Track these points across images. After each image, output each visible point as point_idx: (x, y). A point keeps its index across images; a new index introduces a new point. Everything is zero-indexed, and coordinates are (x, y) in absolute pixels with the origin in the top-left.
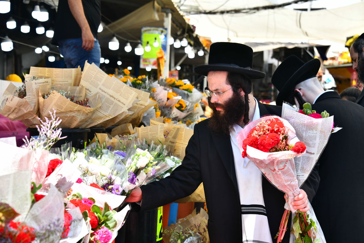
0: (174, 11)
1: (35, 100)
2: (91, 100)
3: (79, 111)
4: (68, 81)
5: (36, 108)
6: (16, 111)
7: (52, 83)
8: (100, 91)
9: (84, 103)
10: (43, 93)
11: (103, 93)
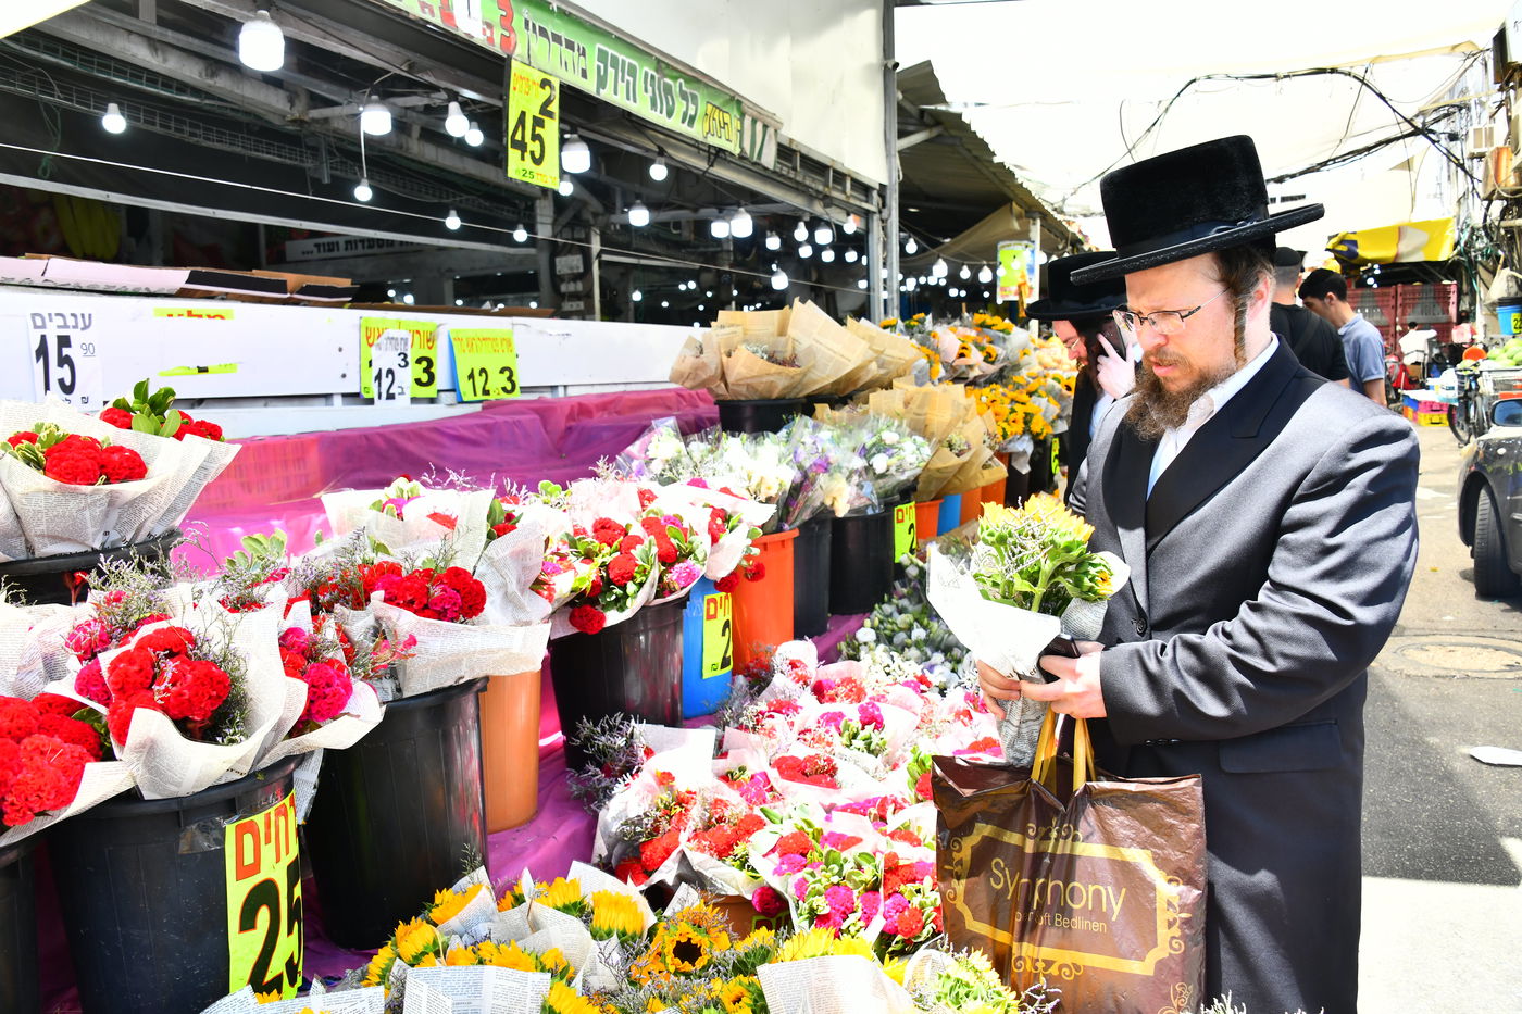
0: (1045, 215)
1: (717, 361)
2: (800, 356)
3: (780, 373)
4: (768, 330)
5: (719, 371)
6: (691, 376)
7: (745, 334)
8: (814, 343)
9: (791, 362)
10: (727, 350)
11: (818, 345)
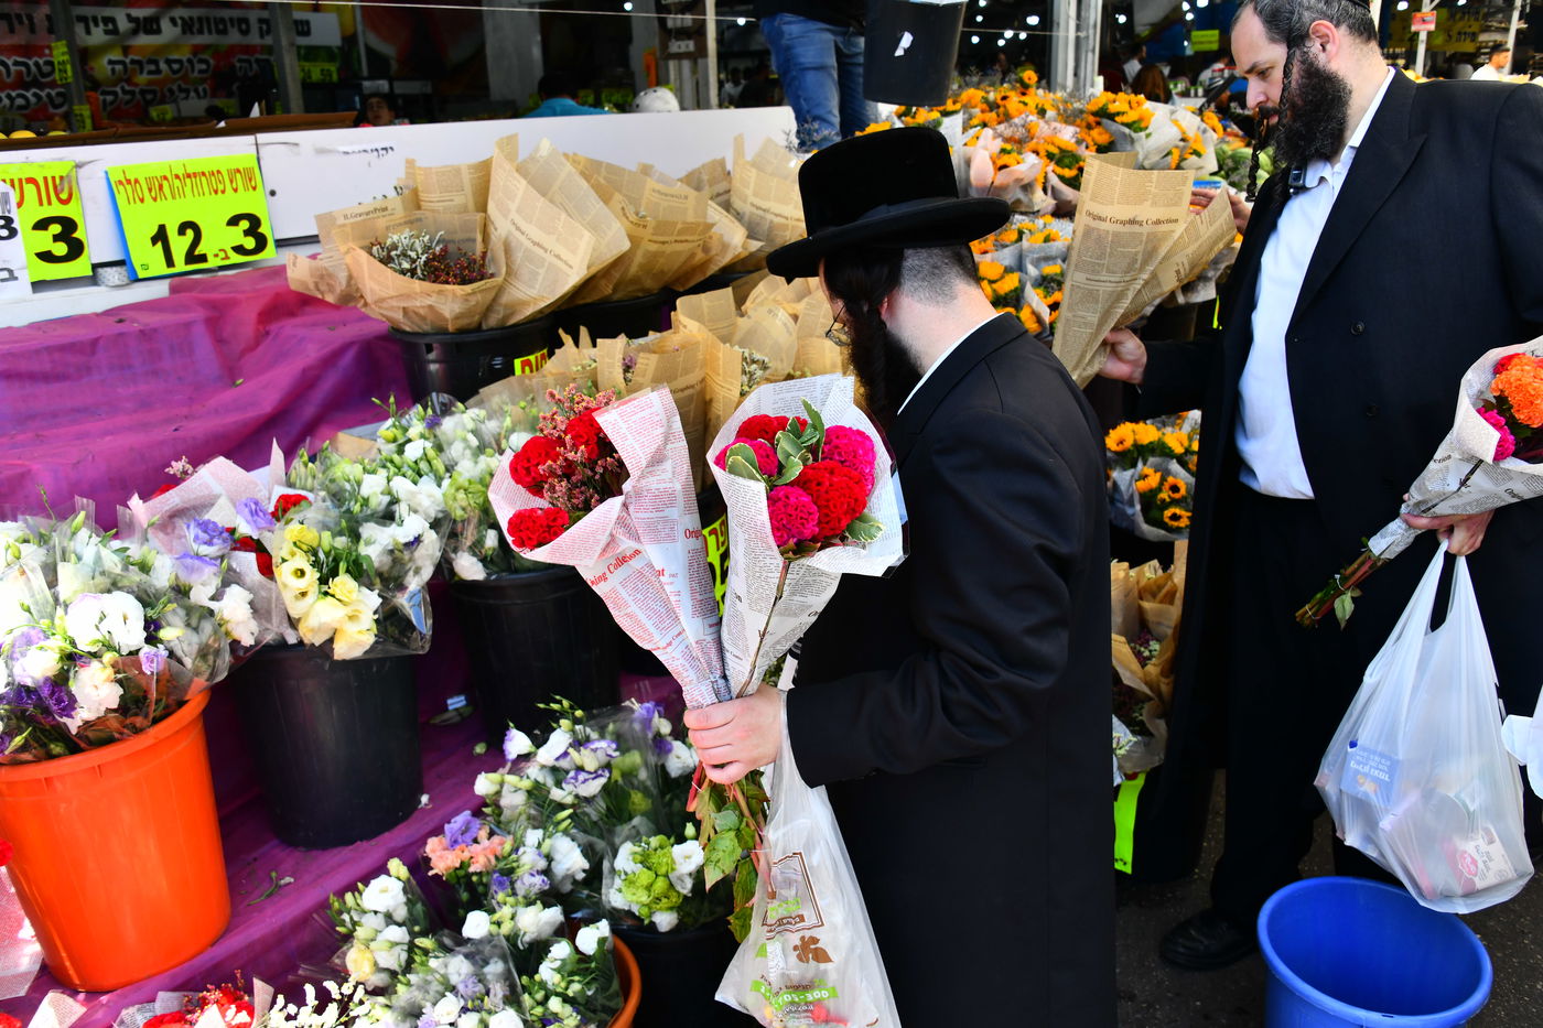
4: (452, 200)
